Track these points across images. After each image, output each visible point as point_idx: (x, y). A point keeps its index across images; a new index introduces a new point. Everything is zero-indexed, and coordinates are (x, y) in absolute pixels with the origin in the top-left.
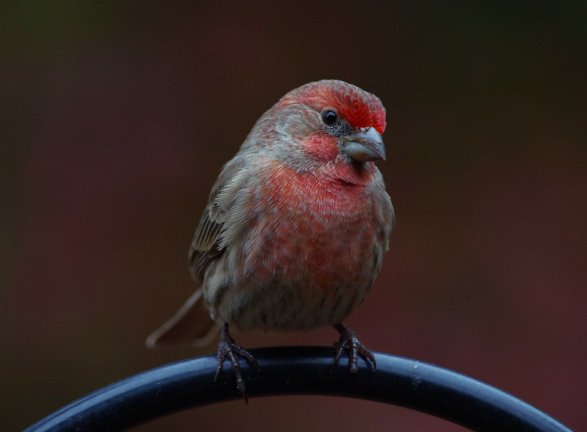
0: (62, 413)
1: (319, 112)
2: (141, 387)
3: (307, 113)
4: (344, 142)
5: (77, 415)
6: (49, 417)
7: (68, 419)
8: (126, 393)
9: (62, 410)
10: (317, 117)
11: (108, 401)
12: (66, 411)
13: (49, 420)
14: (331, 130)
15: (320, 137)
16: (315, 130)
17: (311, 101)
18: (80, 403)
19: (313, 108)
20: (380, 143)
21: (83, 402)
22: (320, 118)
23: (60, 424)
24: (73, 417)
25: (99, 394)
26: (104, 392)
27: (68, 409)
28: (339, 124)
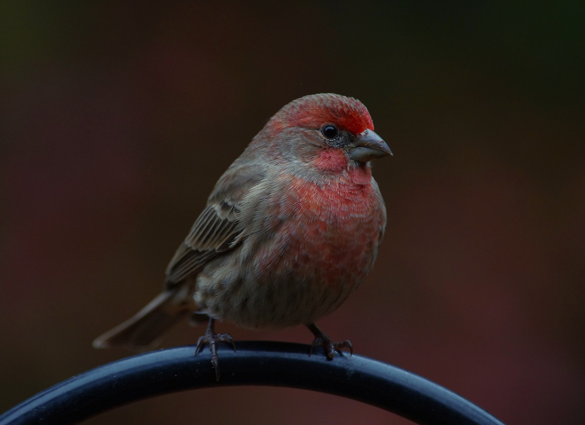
0: (27, 404)
1: (318, 129)
3: (306, 135)
4: (349, 150)
5: (41, 406)
6: (15, 408)
7: (33, 409)
8: (85, 385)
9: (26, 402)
10: (318, 135)
11: (69, 393)
12: (30, 402)
13: (15, 411)
14: (335, 142)
15: (327, 152)
16: (320, 147)
17: (304, 122)
18: (44, 395)
19: (309, 128)
20: (382, 142)
21: (46, 394)
22: (320, 134)
23: (25, 415)
24: (37, 408)
25: (60, 387)
26: (65, 385)
27: (33, 401)
28: (341, 135)
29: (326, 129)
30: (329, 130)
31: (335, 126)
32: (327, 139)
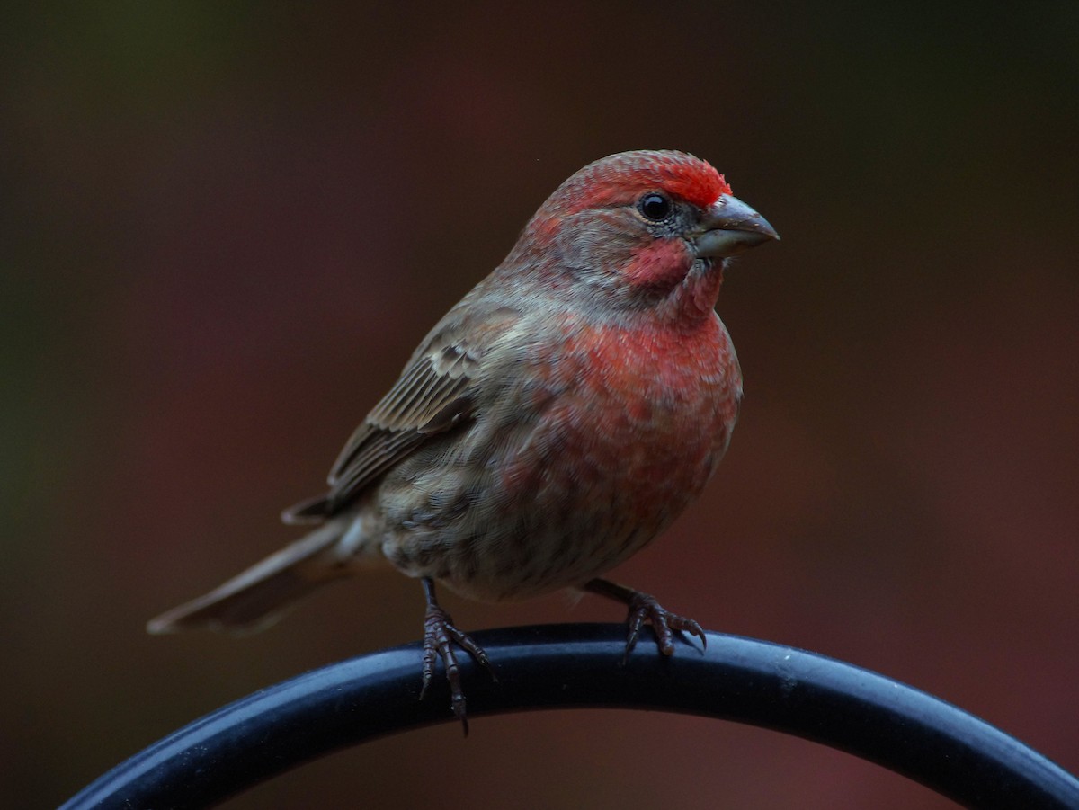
0: (172, 742)
1: (631, 205)
2: (308, 697)
3: (608, 219)
4: (695, 239)
5: (199, 745)
6: (149, 750)
7: (183, 753)
8: (282, 707)
9: (171, 738)
10: (630, 215)
11: (252, 721)
12: (178, 739)
13: (150, 755)
14: (666, 227)
15: (652, 250)
18: (204, 725)
19: (614, 206)
20: (756, 216)
21: (208, 722)
22: (636, 213)
23: (169, 762)
24: (190, 750)
25: (236, 709)
26: (244, 705)
27: (183, 736)
28: (677, 212)
29: (647, 202)
30: (652, 204)
31: (665, 195)
32: (650, 223)
